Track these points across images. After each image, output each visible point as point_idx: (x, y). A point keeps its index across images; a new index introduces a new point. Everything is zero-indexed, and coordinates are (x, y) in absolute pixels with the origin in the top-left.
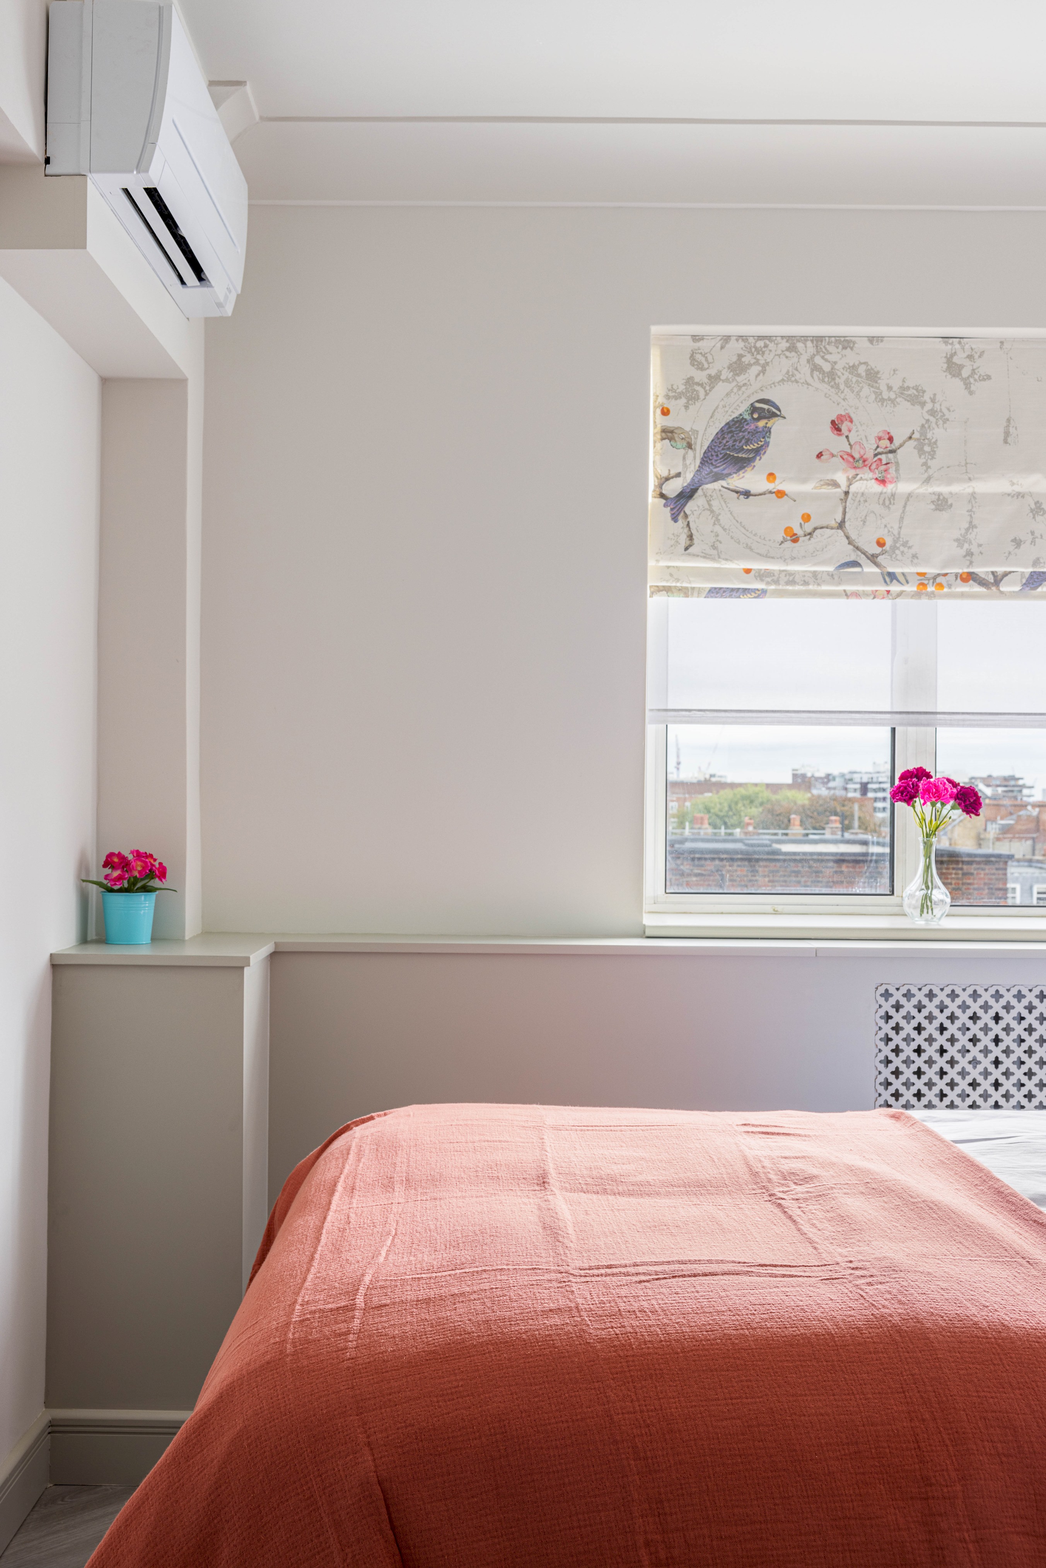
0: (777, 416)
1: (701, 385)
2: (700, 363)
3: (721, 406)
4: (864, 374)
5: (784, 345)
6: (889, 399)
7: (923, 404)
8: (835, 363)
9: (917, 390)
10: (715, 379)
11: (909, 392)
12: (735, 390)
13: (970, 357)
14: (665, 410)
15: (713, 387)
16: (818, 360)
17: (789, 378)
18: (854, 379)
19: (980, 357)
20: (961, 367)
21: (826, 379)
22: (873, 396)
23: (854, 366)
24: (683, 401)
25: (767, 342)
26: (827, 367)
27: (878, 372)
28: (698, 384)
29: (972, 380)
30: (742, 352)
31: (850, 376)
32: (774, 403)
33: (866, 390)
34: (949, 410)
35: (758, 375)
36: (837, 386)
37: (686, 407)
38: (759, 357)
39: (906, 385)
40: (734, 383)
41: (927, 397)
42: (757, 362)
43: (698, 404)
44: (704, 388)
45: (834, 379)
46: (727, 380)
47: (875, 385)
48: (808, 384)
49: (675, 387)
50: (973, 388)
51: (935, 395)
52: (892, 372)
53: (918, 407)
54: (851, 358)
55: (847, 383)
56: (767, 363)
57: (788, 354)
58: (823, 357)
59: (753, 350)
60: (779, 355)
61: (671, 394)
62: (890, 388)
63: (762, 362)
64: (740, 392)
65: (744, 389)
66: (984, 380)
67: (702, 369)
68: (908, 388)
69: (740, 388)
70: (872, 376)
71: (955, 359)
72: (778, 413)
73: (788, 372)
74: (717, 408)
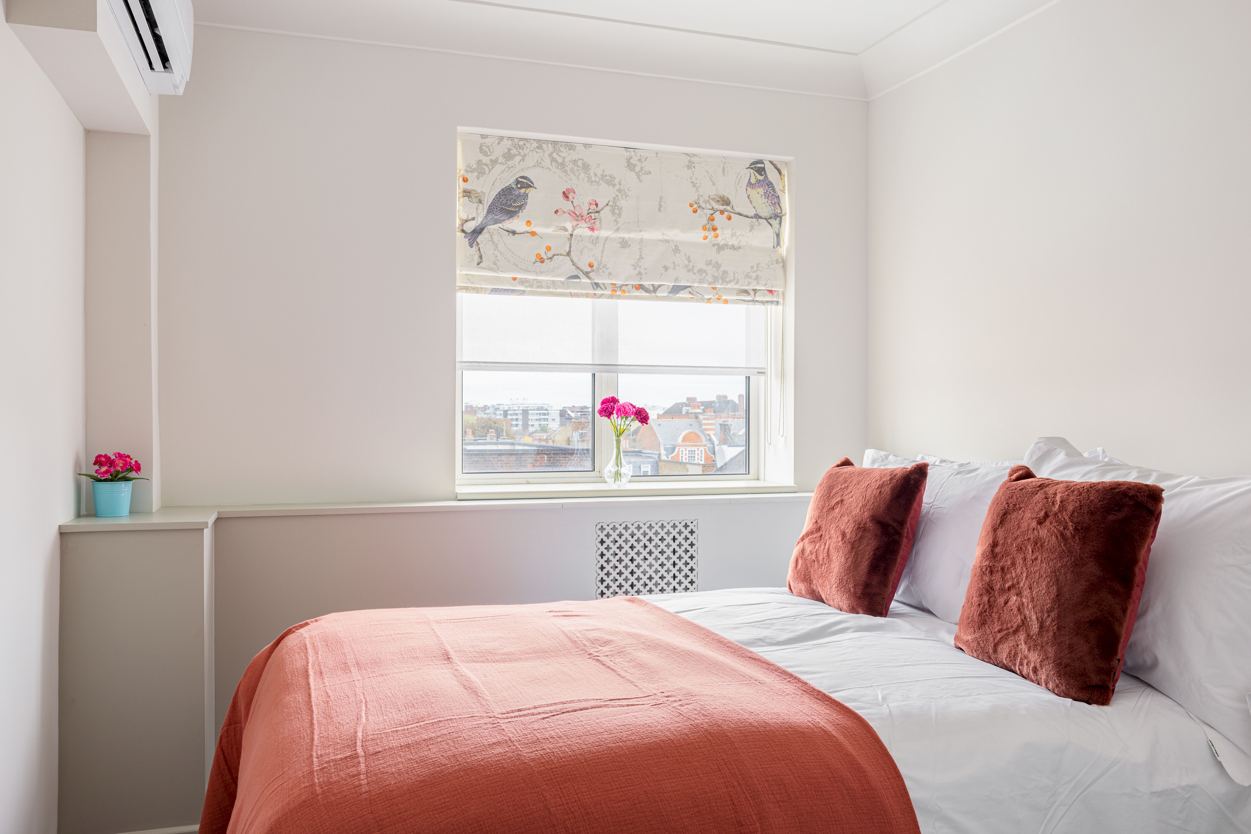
0: (531, 187)
1: (487, 165)
2: (486, 152)
3: (498, 179)
4: (581, 166)
5: (535, 145)
6: (596, 181)
7: (614, 186)
8: (565, 158)
9: (611, 177)
10: (494, 162)
11: (607, 178)
12: (507, 169)
13: (640, 160)
14: (465, 179)
15: (494, 167)
16: (555, 155)
17: (538, 164)
18: (576, 168)
19: (645, 160)
20: (635, 165)
21: (560, 167)
22: (586, 179)
23: (575, 160)
24: (476, 174)
25: (525, 142)
26: (560, 160)
27: (589, 165)
28: (484, 164)
29: (641, 173)
30: (510, 147)
31: (573, 166)
32: (529, 179)
33: (582, 175)
34: (628, 190)
35: (520, 161)
36: (566, 172)
37: (478, 178)
38: (520, 151)
39: (605, 174)
40: (506, 166)
41: (616, 182)
42: (519, 154)
43: (485, 176)
44: (488, 167)
45: (564, 167)
46: (502, 163)
47: (587, 172)
48: (549, 169)
49: (471, 165)
50: (641, 178)
51: (621, 180)
52: (597, 166)
53: (611, 187)
54: (574, 155)
55: (571, 170)
56: (526, 155)
57: (537, 150)
58: (557, 154)
59: (517, 146)
60: (532, 151)
61: (468, 169)
62: (596, 175)
63: (522, 154)
64: (510, 171)
65: (512, 169)
66: (648, 174)
67: (487, 156)
68: (606, 176)
69: (509, 168)
70: (586, 167)
71: (632, 161)
72: (532, 185)
73: (537, 161)
74: (496, 179)
